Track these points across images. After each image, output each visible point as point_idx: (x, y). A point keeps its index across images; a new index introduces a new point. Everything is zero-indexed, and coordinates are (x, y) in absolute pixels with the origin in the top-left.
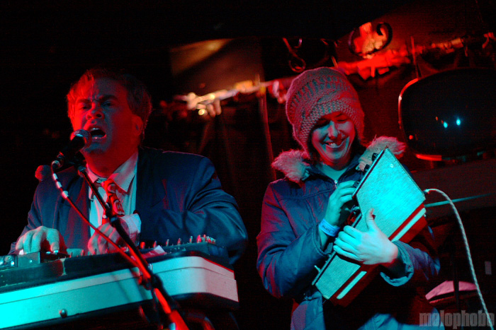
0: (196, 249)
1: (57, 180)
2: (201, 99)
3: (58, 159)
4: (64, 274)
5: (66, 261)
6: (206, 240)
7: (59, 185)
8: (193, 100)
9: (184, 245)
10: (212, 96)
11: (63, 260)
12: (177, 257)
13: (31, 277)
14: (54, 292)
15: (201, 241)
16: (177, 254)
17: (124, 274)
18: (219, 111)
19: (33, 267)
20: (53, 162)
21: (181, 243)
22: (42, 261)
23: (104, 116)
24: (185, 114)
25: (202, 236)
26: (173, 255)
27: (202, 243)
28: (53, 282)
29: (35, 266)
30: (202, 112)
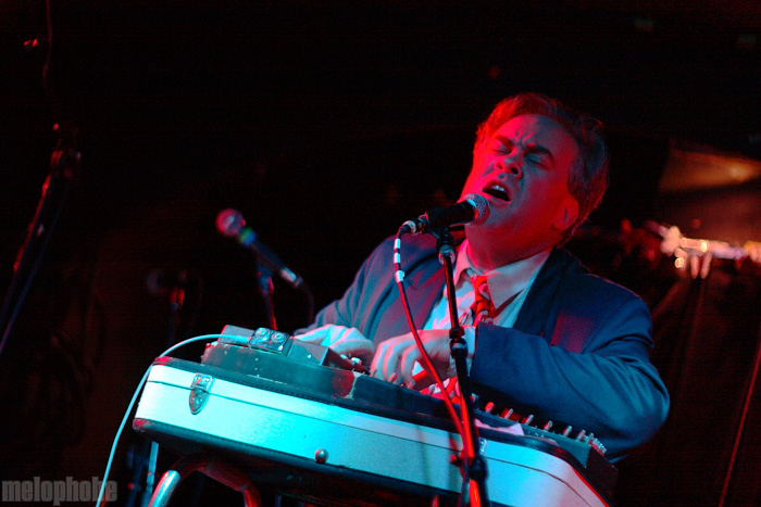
0: (569, 449)
1: (398, 250)
2: (686, 242)
3: (417, 222)
4: (350, 396)
5: (359, 378)
6: (591, 442)
7: (397, 258)
8: (673, 240)
9: (553, 434)
10: (704, 245)
11: (357, 375)
12: (532, 446)
13: (299, 379)
14: (322, 417)
15: (582, 440)
16: (534, 442)
17: (438, 438)
18: (705, 270)
19: (308, 365)
20: (407, 223)
21: (551, 430)
22: (326, 363)
23: (522, 175)
24: (651, 254)
25: (587, 434)
26: (527, 441)
27: (582, 444)
28: (327, 402)
29: (313, 366)
30: (680, 263)
